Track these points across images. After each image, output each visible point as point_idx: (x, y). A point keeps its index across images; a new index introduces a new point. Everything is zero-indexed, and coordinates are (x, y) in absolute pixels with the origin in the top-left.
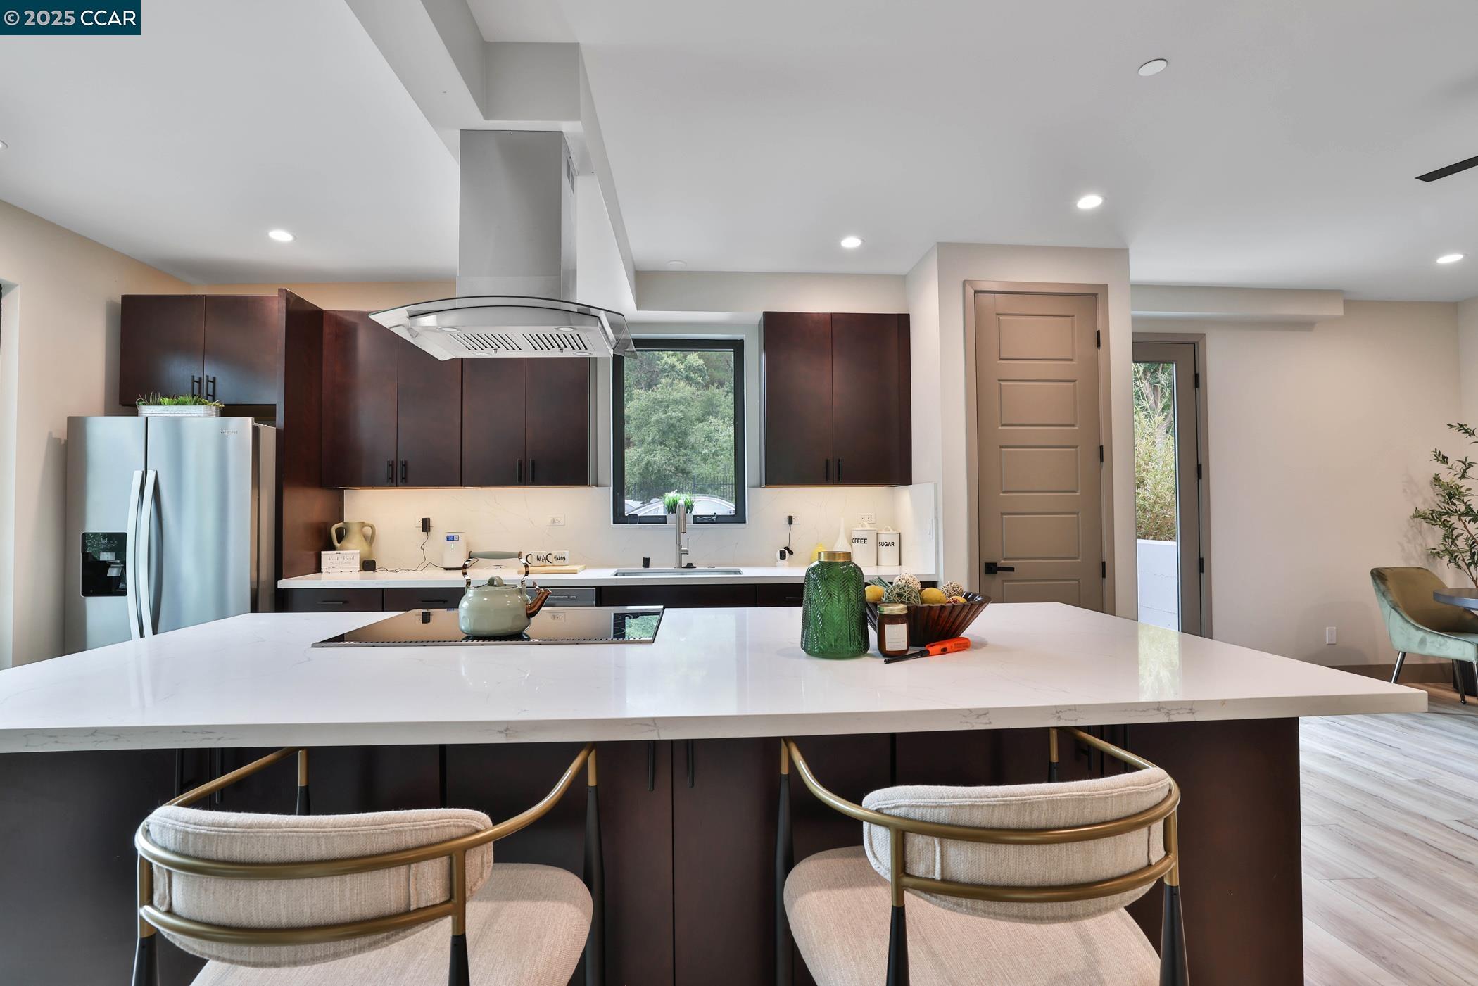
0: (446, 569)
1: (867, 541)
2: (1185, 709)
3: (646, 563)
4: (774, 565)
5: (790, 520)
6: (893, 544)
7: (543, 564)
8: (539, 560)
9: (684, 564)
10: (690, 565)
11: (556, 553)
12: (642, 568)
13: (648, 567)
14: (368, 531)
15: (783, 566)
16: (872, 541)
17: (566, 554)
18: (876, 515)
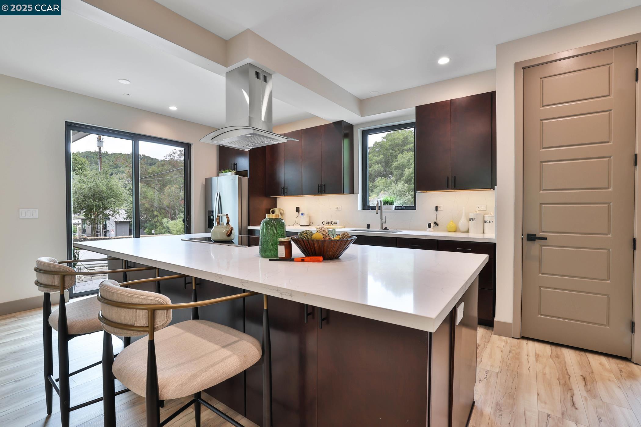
0: (301, 226)
1: (476, 220)
2: (288, 293)
3: (368, 226)
4: (426, 230)
5: (437, 208)
6: (492, 222)
7: (329, 225)
8: (327, 223)
9: (384, 228)
10: (386, 228)
11: (334, 221)
12: (366, 229)
13: (369, 228)
14: (282, 211)
15: (429, 231)
16: (479, 220)
17: (338, 222)
18: (486, 205)
